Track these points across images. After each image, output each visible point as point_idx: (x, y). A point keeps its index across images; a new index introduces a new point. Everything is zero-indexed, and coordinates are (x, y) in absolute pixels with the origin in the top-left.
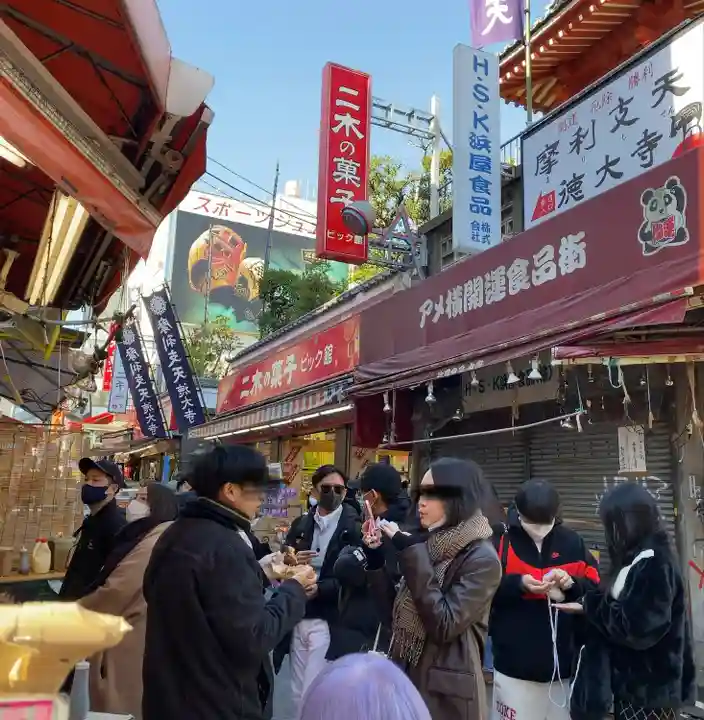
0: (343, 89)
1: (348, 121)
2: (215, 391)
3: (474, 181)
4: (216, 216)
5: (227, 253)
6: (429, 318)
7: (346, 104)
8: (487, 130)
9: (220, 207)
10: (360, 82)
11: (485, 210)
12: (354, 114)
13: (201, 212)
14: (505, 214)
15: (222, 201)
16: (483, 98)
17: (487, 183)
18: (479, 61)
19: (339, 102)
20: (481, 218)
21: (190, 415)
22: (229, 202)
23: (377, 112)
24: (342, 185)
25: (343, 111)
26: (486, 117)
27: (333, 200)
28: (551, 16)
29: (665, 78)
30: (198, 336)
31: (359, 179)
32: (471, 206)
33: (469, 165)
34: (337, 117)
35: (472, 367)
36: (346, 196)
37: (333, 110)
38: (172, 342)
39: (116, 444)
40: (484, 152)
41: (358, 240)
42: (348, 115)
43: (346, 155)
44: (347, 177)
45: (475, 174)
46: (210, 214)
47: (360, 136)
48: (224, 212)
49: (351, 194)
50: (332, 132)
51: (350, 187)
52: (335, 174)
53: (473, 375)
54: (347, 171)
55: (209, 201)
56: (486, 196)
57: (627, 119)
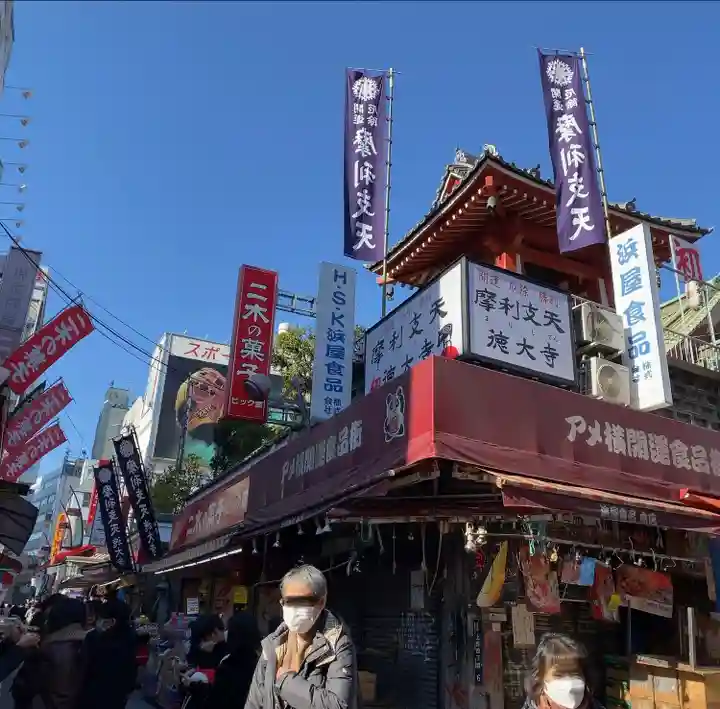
0: (253, 285)
1: (257, 310)
2: (170, 525)
3: (328, 365)
4: (204, 359)
5: (212, 393)
6: (286, 477)
7: (255, 296)
8: (343, 326)
9: (209, 352)
10: (269, 279)
11: (338, 389)
12: (261, 304)
13: (191, 356)
14: (354, 394)
15: (210, 346)
16: (340, 301)
17: (340, 367)
18: (339, 274)
19: (250, 295)
20: (333, 395)
21: (153, 548)
22: (216, 346)
23: (282, 301)
24: (247, 360)
25: (253, 302)
26: (342, 316)
27: (239, 372)
28: (421, 227)
29: (436, 303)
30: (172, 473)
31: (262, 355)
32: (326, 385)
33: (326, 352)
34: (247, 307)
35: (298, 520)
36: (251, 369)
37: (244, 301)
38: (138, 481)
39: (94, 576)
40: (339, 343)
41: (259, 404)
42: (257, 306)
43: (253, 337)
44: (253, 353)
45: (331, 360)
46: (199, 358)
47: (266, 321)
48: (212, 356)
49: (255, 367)
50: (242, 319)
51: (256, 361)
52: (242, 351)
53: (300, 526)
54: (252, 349)
55: (199, 346)
56: (338, 377)
57: (418, 329)
